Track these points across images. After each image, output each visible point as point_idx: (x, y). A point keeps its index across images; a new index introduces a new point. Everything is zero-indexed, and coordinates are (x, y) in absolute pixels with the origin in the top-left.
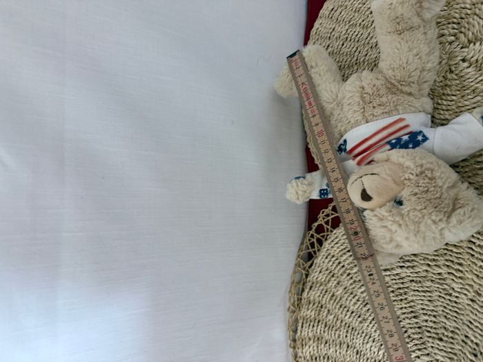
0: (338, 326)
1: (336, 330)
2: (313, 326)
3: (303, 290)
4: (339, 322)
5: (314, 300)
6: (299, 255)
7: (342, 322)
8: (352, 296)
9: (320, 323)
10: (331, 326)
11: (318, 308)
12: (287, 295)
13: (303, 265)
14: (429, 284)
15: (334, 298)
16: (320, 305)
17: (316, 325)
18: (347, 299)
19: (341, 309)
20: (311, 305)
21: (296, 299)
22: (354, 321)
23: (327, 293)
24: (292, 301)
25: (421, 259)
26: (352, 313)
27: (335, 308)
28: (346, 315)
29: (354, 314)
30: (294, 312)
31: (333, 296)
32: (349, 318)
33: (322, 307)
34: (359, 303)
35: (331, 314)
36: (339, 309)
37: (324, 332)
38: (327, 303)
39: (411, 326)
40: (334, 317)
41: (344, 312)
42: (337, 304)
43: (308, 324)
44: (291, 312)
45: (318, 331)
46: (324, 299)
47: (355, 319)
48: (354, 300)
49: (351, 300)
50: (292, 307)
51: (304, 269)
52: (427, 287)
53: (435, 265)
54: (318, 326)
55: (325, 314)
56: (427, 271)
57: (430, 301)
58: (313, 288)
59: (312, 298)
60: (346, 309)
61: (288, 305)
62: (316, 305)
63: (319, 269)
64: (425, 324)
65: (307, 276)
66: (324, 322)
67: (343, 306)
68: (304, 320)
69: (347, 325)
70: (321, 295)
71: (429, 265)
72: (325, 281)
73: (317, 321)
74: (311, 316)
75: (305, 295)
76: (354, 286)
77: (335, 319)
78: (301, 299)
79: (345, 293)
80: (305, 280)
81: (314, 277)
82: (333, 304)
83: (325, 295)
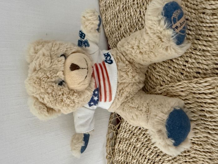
3: (115, 144)
5: (123, 150)
6: (111, 121)
8: (148, 149)
11: (126, 155)
12: (105, 149)
13: (114, 127)
14: (209, 147)
15: (136, 149)
16: (127, 153)
18: (144, 151)
20: (121, 153)
21: (111, 150)
23: (131, 146)
25: (201, 128)
26: (149, 160)
27: (137, 155)
28: (144, 161)
29: (150, 161)
30: (110, 158)
31: (135, 147)
34: (153, 154)
35: (134, 159)
36: (139, 157)
38: (131, 151)
40: (137, 161)
41: (143, 159)
42: (138, 152)
46: (129, 150)
48: (149, 152)
50: (108, 155)
51: (114, 130)
52: (208, 149)
53: (216, 134)
55: (130, 158)
56: (207, 137)
57: (210, 159)
58: (121, 143)
59: (121, 148)
60: (144, 157)
61: (106, 154)
62: (124, 153)
63: (124, 130)
65: (117, 134)
67: (142, 155)
70: (127, 147)
71: (209, 133)
72: (128, 137)
74: (121, 160)
75: (116, 147)
76: (148, 142)
78: (114, 149)
79: (143, 147)
80: (116, 137)
81: (121, 135)
82: (135, 153)
83: (129, 147)
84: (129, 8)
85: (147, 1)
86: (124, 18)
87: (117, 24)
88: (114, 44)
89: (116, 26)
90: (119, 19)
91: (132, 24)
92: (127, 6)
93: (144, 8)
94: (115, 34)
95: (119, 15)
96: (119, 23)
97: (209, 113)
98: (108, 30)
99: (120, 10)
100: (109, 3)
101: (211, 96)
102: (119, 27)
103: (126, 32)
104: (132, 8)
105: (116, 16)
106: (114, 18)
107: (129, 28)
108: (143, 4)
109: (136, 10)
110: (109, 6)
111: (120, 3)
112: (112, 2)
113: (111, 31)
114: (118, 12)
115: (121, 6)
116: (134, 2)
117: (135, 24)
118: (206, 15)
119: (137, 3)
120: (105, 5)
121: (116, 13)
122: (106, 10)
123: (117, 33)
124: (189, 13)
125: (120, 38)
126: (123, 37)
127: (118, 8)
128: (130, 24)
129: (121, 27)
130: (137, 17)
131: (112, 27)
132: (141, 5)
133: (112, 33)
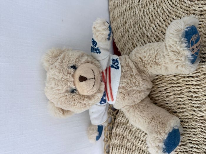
0: (134, 149)
1: (133, 152)
2: (119, 149)
3: (113, 128)
4: (134, 147)
5: (119, 134)
6: (110, 107)
7: (136, 146)
9: (123, 147)
10: (130, 149)
11: (122, 139)
13: (112, 113)
14: (194, 123)
15: (131, 132)
16: (123, 137)
17: (120, 148)
18: (139, 133)
19: (136, 139)
20: (117, 137)
21: (108, 134)
22: (143, 147)
23: (127, 129)
24: (106, 135)
25: (188, 107)
26: (142, 141)
27: (132, 138)
28: (138, 143)
30: (107, 141)
32: (141, 144)
33: (124, 138)
35: (129, 142)
36: (134, 139)
37: (125, 152)
38: (127, 135)
39: (181, 151)
40: (131, 144)
41: (137, 141)
42: (133, 135)
43: (116, 148)
44: (105, 142)
45: (122, 152)
46: (125, 133)
47: (144, 145)
49: (141, 134)
50: (106, 138)
51: (113, 115)
52: (193, 125)
53: (199, 111)
54: (121, 149)
55: (126, 142)
56: (192, 115)
57: (194, 134)
58: (118, 127)
59: (118, 133)
60: (138, 139)
62: (120, 137)
63: (122, 115)
64: (191, 149)
65: (115, 119)
66: (125, 146)
67: (137, 137)
68: (113, 145)
69: (139, 149)
71: (194, 111)
72: (125, 122)
73: (121, 146)
74: (117, 143)
75: (114, 131)
77: (132, 145)
78: (111, 133)
80: (114, 122)
81: (119, 119)
82: (130, 136)
83: (125, 130)
84: (134, 8)
85: (150, 3)
86: (130, 15)
87: (123, 21)
88: (118, 38)
89: (122, 23)
90: (125, 17)
91: (136, 21)
92: (133, 6)
93: (147, 8)
94: (120, 30)
95: (125, 14)
96: (124, 20)
97: (195, 94)
98: (114, 25)
99: (126, 9)
100: (117, 3)
101: (197, 79)
102: (125, 23)
103: (130, 27)
104: (137, 8)
105: (123, 14)
106: (121, 16)
107: (133, 24)
108: (147, 5)
109: (140, 10)
110: (117, 5)
111: (127, 3)
112: (120, 2)
113: (117, 26)
114: (124, 11)
115: (128, 6)
116: (139, 3)
117: (139, 21)
118: (196, 15)
119: (142, 4)
120: (114, 5)
121: (122, 12)
122: (114, 8)
123: (122, 28)
124: (183, 13)
125: (125, 33)
126: (128, 32)
127: (125, 7)
128: (134, 21)
129: (126, 23)
130: (140, 15)
131: (118, 23)
132: (144, 6)
133: (117, 28)
